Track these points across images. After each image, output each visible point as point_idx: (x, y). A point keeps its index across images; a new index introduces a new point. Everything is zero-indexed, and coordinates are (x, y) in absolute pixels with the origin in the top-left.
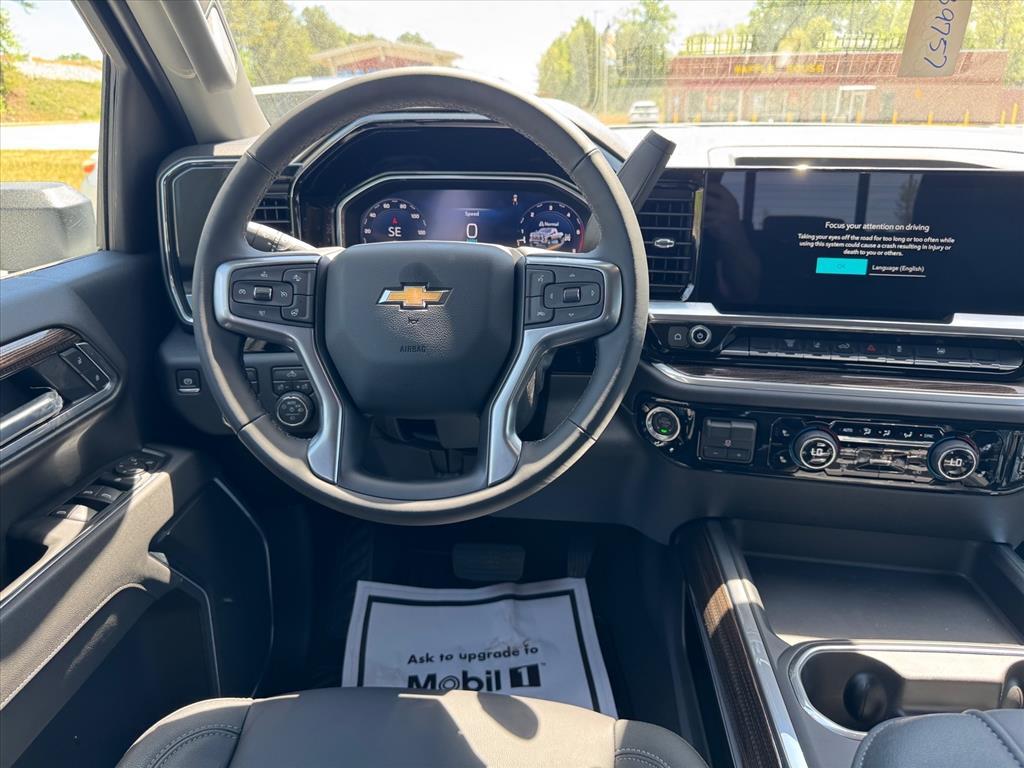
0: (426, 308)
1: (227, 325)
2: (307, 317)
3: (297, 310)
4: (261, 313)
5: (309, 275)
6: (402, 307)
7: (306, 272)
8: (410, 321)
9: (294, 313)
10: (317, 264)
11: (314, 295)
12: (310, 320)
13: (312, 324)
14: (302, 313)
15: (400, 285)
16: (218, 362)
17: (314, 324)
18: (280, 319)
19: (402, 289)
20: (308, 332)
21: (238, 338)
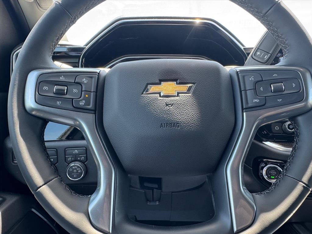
0: (178, 96)
1: (34, 113)
2: (91, 106)
3: (84, 101)
4: (58, 103)
5: (93, 79)
6: (160, 96)
7: (91, 77)
8: (167, 105)
9: (82, 103)
10: (99, 74)
11: (96, 92)
12: (93, 108)
13: (94, 111)
14: (88, 103)
15: (158, 81)
16: (23, 138)
17: (95, 111)
18: (71, 107)
19: (160, 84)
20: (91, 117)
21: (40, 122)
